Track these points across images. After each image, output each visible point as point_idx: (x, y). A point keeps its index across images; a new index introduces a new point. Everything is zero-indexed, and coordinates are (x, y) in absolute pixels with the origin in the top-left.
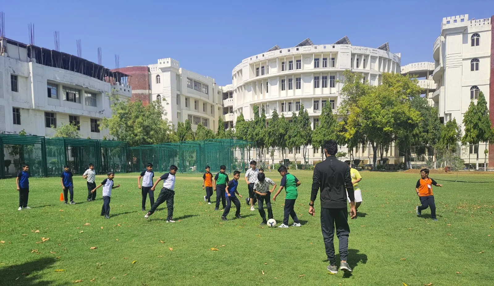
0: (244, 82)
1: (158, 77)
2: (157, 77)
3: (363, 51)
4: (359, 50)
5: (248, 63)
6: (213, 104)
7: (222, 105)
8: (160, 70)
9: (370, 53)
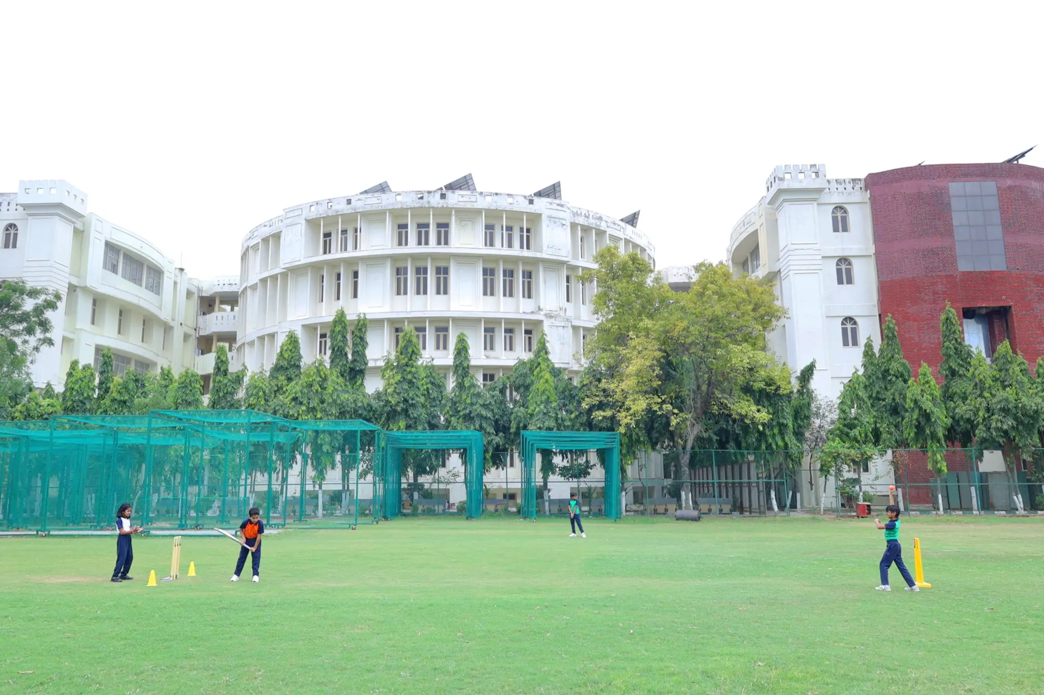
0: (288, 265)
1: (12, 232)
2: (7, 230)
3: (594, 221)
4: (586, 219)
5: (303, 217)
6: (172, 324)
7: (195, 330)
8: (20, 209)
9: (608, 227)
